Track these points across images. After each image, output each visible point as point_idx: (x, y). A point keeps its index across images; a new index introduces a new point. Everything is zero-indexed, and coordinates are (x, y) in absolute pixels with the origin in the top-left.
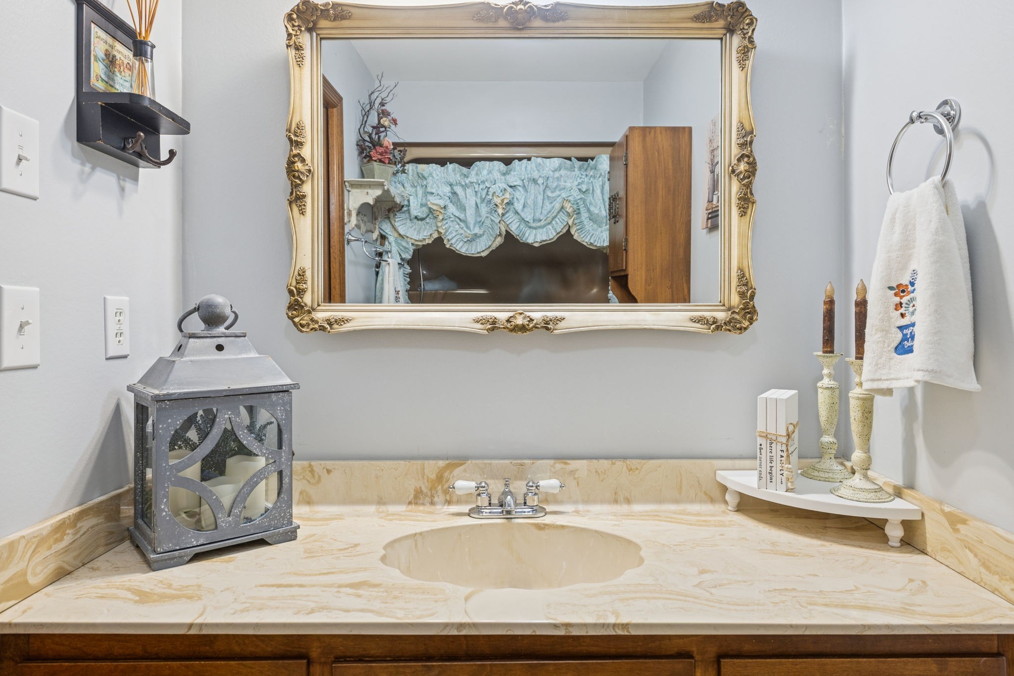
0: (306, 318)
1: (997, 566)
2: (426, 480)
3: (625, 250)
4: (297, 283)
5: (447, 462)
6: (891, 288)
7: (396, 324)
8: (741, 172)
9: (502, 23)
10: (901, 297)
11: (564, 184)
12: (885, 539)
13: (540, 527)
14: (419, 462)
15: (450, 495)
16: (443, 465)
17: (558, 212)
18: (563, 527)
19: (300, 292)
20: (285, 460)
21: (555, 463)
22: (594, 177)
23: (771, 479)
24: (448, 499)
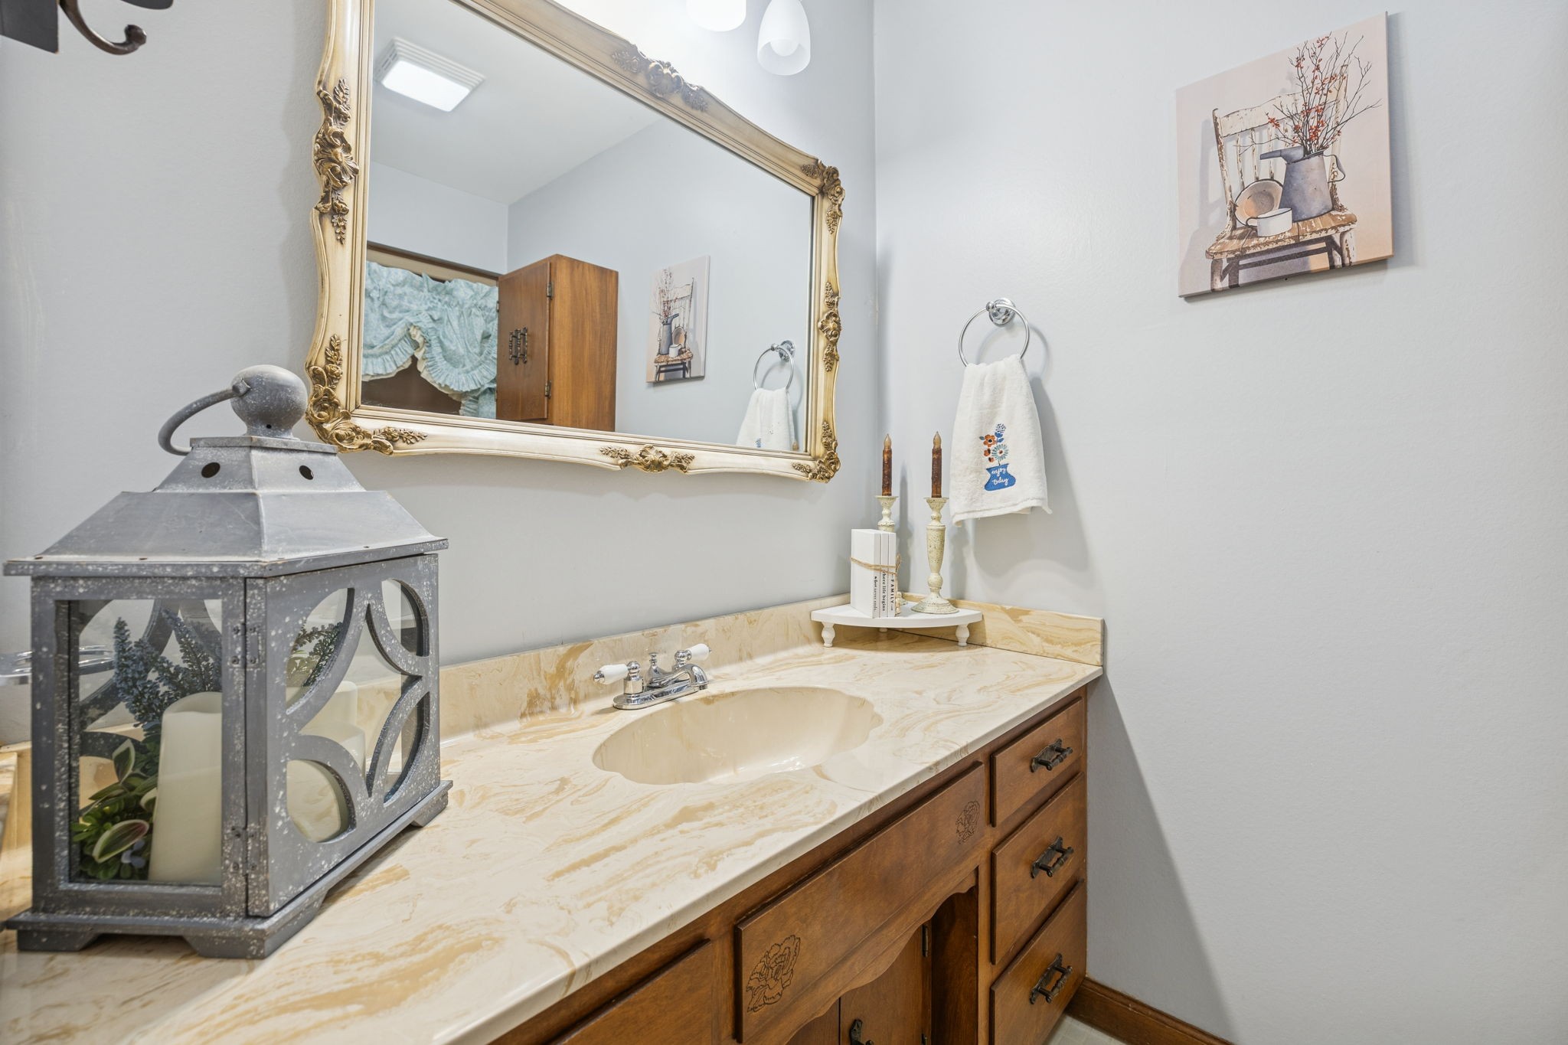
0: (342, 426)
1: (1059, 638)
2: (543, 677)
3: (548, 396)
4: (328, 362)
5: (569, 647)
6: (981, 438)
7: (500, 448)
8: (829, 330)
9: (641, 79)
10: (989, 446)
11: (408, 304)
12: (956, 642)
13: (708, 701)
14: (533, 653)
15: (576, 691)
16: (565, 652)
17: (400, 340)
18: (733, 694)
19: (333, 378)
20: (432, 673)
21: (686, 627)
22: (449, 305)
23: (884, 607)
24: (573, 696)
